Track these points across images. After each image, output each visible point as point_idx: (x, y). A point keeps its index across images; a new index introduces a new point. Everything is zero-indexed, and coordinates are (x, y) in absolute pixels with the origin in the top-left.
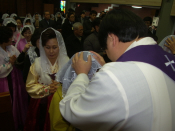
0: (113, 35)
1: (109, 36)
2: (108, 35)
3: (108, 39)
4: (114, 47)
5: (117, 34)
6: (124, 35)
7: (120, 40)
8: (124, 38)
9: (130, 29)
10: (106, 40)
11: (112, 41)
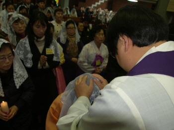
0: (126, 37)
1: (121, 38)
2: (119, 38)
3: (119, 41)
4: (127, 53)
5: (130, 35)
6: (139, 36)
7: (134, 44)
8: (139, 41)
9: (147, 29)
10: (117, 43)
11: (125, 44)
